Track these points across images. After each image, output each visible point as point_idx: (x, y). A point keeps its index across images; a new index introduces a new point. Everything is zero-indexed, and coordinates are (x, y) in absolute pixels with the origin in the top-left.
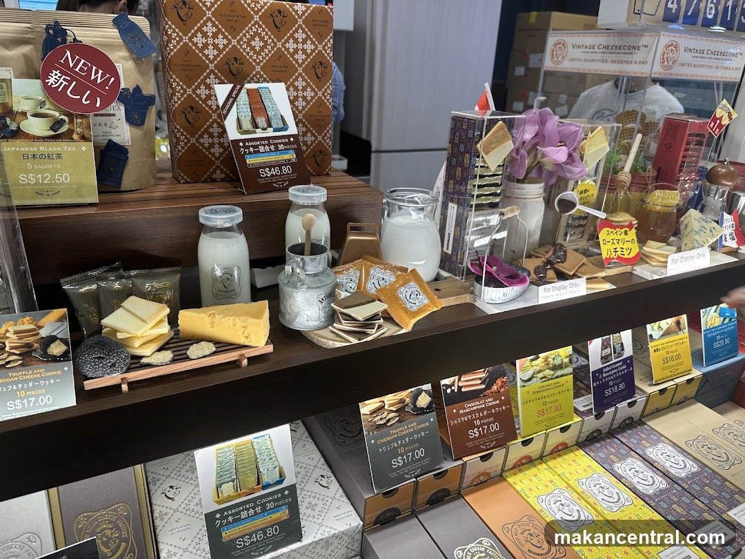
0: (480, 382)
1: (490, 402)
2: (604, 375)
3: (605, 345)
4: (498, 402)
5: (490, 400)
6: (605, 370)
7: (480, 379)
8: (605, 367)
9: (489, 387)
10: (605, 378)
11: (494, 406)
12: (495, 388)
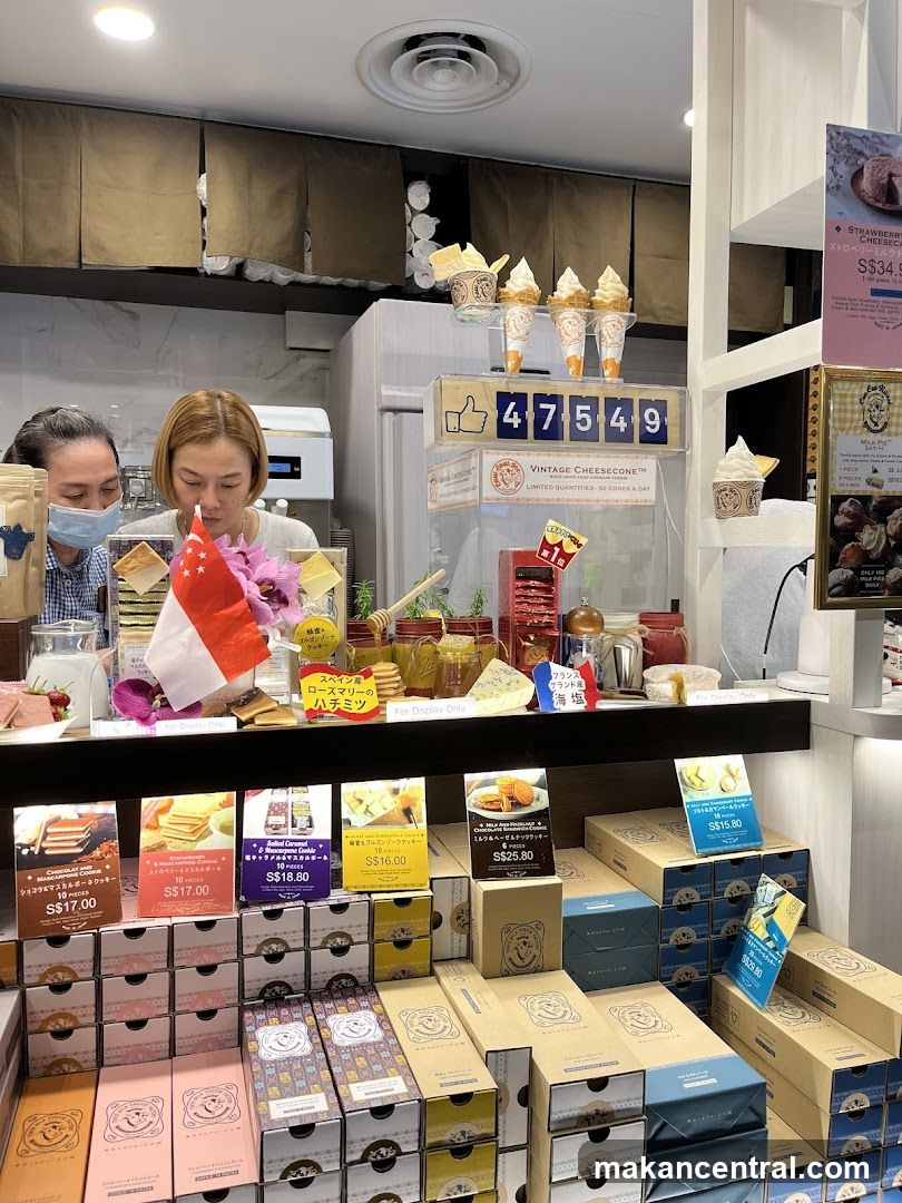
0: (76, 844)
1: (88, 870)
2: (268, 850)
3: (275, 809)
4: (99, 871)
5: (88, 868)
6: (270, 844)
7: (77, 840)
8: (273, 841)
9: (87, 851)
10: (270, 855)
11: (93, 877)
12: (97, 853)
